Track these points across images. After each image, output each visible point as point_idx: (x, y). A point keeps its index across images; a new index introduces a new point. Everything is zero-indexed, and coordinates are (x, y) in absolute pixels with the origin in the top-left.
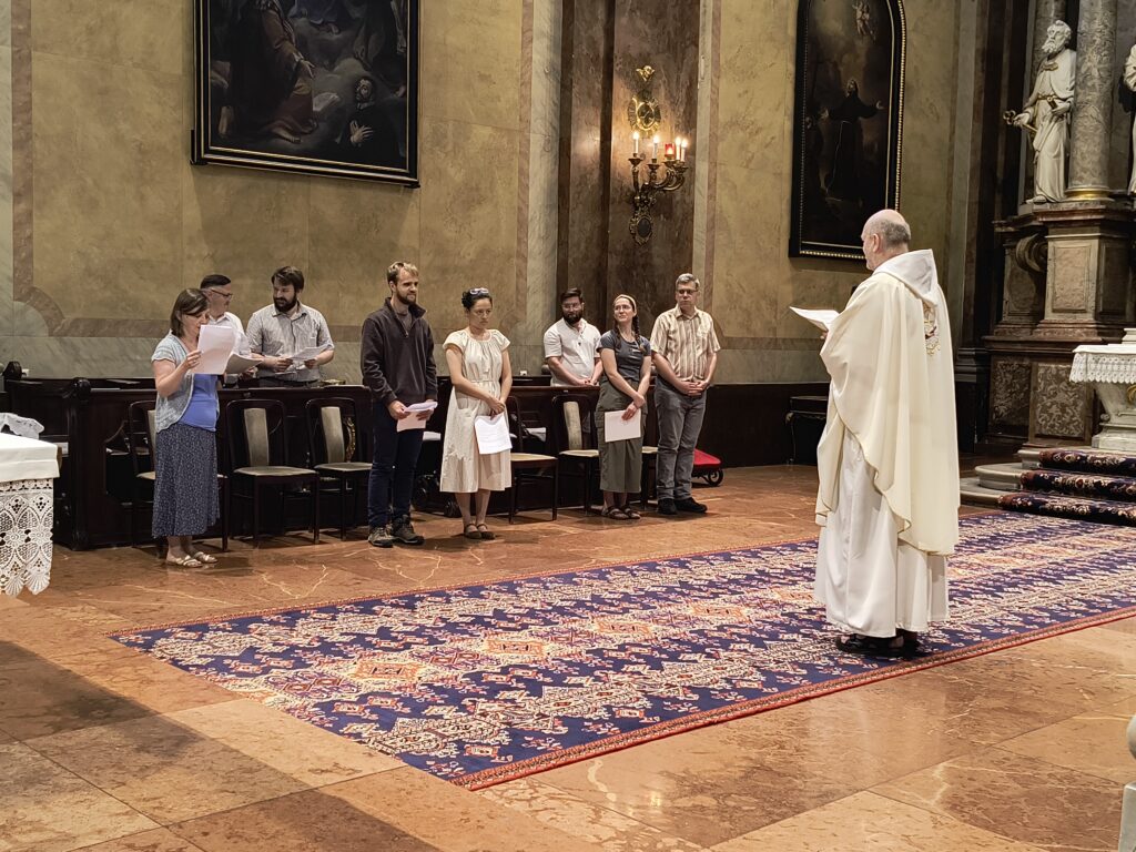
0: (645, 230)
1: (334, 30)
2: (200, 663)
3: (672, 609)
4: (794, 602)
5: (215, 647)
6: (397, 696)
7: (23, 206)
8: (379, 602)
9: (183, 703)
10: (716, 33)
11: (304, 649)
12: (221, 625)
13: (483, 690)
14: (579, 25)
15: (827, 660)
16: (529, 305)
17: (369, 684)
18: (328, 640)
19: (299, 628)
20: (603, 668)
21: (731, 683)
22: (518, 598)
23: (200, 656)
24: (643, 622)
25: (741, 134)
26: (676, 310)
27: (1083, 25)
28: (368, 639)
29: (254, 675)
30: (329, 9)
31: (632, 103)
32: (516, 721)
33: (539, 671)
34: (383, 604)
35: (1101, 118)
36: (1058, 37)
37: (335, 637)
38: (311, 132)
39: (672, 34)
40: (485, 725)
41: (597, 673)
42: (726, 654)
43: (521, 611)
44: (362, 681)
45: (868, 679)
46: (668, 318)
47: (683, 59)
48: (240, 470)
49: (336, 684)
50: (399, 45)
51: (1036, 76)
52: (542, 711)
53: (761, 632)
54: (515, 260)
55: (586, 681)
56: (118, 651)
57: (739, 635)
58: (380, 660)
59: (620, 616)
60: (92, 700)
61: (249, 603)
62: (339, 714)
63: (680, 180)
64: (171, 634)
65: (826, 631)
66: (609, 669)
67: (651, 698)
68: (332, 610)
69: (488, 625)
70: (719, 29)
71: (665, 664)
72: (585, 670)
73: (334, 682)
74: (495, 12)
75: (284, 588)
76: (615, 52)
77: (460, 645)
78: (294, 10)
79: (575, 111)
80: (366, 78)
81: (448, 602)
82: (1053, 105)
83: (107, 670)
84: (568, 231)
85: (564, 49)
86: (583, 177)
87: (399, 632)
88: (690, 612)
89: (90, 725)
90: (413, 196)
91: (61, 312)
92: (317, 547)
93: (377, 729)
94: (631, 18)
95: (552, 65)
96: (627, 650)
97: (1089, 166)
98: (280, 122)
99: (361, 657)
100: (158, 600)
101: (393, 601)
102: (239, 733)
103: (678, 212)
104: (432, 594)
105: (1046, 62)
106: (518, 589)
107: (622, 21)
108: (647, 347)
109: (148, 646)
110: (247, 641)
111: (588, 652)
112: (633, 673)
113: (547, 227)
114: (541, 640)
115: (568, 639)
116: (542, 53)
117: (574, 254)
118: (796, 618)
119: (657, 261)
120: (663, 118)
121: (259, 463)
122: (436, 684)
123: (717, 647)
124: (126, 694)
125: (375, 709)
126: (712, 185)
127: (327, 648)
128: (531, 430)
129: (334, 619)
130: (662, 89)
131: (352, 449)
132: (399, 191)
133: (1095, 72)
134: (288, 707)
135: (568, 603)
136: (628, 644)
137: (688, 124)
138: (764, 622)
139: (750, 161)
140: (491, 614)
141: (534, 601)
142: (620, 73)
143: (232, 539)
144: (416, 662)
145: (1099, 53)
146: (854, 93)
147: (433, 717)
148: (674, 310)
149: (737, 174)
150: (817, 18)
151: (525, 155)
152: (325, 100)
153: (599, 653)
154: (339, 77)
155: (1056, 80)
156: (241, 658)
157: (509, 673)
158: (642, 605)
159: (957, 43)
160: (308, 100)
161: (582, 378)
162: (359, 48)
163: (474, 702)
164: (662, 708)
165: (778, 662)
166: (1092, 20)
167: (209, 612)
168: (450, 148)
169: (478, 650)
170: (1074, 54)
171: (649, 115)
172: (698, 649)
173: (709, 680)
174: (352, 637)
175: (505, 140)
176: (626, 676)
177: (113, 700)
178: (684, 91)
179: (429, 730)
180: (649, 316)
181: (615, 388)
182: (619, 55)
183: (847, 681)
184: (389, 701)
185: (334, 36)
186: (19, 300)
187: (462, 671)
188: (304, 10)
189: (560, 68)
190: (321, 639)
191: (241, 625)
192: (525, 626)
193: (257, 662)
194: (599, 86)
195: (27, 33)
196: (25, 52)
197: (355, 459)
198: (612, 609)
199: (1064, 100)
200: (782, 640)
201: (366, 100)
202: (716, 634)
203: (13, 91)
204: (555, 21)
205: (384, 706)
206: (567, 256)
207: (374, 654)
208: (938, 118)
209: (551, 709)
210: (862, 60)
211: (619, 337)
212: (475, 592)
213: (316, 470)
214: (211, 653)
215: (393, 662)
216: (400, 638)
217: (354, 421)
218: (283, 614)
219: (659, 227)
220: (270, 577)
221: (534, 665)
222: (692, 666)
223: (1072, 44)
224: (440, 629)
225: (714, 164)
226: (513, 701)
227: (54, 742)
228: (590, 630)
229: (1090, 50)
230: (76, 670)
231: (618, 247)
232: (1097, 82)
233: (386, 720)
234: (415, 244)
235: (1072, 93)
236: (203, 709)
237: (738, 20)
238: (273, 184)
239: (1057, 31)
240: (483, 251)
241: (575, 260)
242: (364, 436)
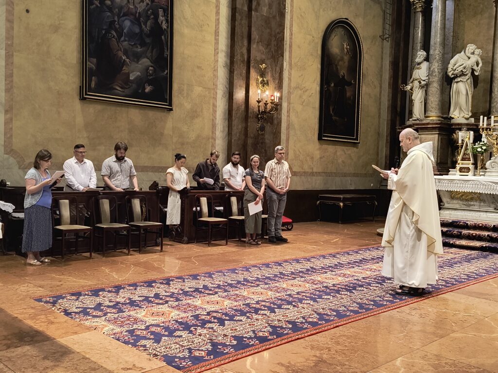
0: (262, 129)
1: (139, 47)
2: (76, 311)
3: (277, 285)
4: (327, 281)
5: (83, 303)
6: (163, 326)
7: (8, 116)
8: (154, 282)
9: (66, 333)
10: (290, 52)
11: (122, 304)
12: (87, 293)
13: (200, 323)
14: (237, 47)
15: (343, 308)
17: (150, 320)
18: (133, 299)
19: (120, 294)
20: (250, 312)
21: (305, 319)
22: (213, 280)
23: (77, 308)
24: (266, 291)
25: (300, 92)
26: (275, 160)
27: (431, 52)
28: (150, 299)
29: (100, 317)
30: (137, 38)
31: (257, 79)
32: (214, 338)
33: (223, 314)
34: (156, 283)
35: (439, 88)
36: (422, 56)
37: (136, 298)
38: (129, 88)
39: (274, 52)
40: (200, 340)
41: (248, 315)
42: (301, 305)
43: (214, 286)
44: (147, 319)
45: (362, 317)
46: (271, 163)
47: (278, 62)
48: (98, 225)
49: (136, 321)
50: (165, 53)
51: (413, 72)
52: (225, 333)
53: (315, 295)
55: (243, 318)
56: (40, 307)
57: (306, 296)
58: (155, 309)
59: (256, 288)
60: (25, 332)
61: (100, 282)
62: (137, 335)
63: (276, 109)
64: (65, 297)
65: (342, 294)
66: (253, 313)
67: (271, 327)
68: (135, 285)
69: (201, 292)
70: (292, 51)
71: (276, 310)
72: (243, 314)
73: (135, 319)
74: (203, 42)
75: (115, 275)
76: (251, 58)
77: (189, 301)
78: (122, 39)
79: (235, 81)
80: (151, 67)
81: (184, 281)
82: (420, 82)
83: (33, 317)
84: (232, 128)
85: (231, 57)
86: (238, 108)
87: (163, 296)
88: (285, 286)
89: (22, 345)
90: (170, 114)
91: (24, 159)
92: (129, 256)
93: (153, 343)
94: (257, 45)
95: (226, 63)
96: (260, 304)
97: (434, 106)
98: (116, 83)
99: (147, 307)
100: (60, 281)
101: (161, 281)
102: (90, 349)
103: (275, 122)
104: (177, 278)
105: (417, 66)
106: (213, 276)
107: (254, 46)
108: (263, 175)
109: (54, 303)
110: (98, 300)
111: (243, 305)
112: (263, 315)
113: (224, 127)
114: (223, 299)
115: (235, 299)
116: (222, 58)
117: (234, 138)
118: (329, 288)
119: (267, 141)
120: (270, 85)
121: (106, 222)
122: (179, 320)
123: (297, 302)
124: (41, 329)
125: (152, 333)
126: (288, 112)
127: (132, 303)
128: (218, 208)
129: (136, 289)
130: (269, 73)
131: (144, 216)
132: (164, 112)
133: (436, 70)
134: (114, 332)
135: (234, 282)
136: (260, 301)
137: (280, 87)
138: (315, 290)
139: (303, 103)
140: (202, 287)
141: (220, 281)
142: (253, 67)
143: (94, 253)
144: (171, 310)
145: (438, 63)
146: (343, 77)
147: (178, 336)
148: (273, 160)
149: (299, 108)
150: (330, 47)
151: (215, 98)
152: (135, 75)
153: (248, 305)
154: (140, 66)
155: (421, 73)
156: (95, 309)
157: (210, 315)
158: (265, 283)
159: (382, 59)
160: (128, 75)
161: (238, 187)
162: (149, 55)
163: (196, 329)
164: (276, 331)
165: (323, 309)
166: (435, 50)
167: (83, 287)
168: (185, 95)
169: (197, 304)
170: (428, 63)
171: (264, 84)
172: (289, 303)
173: (295, 318)
174: (143, 298)
175: (207, 93)
176: (260, 316)
177: (34, 332)
178: (278, 75)
179: (176, 343)
180: (264, 163)
181: (250, 191)
182: (252, 60)
183: (353, 318)
184: (159, 329)
185: (139, 50)
186: (6, 154)
187: (190, 314)
188: (127, 39)
189: (229, 64)
190: (130, 299)
191: (96, 293)
192: (216, 293)
193: (102, 310)
194: (244, 72)
195: (12, 45)
196: (11, 53)
197: (146, 220)
198: (252, 285)
199: (424, 81)
200: (324, 299)
201: (152, 76)
202: (296, 296)
203: (5, 68)
204: (227, 46)
205: (156, 331)
206: (231, 139)
207: (153, 306)
208: (375, 86)
209: (229, 332)
210: (346, 64)
211: (253, 171)
212: (195, 277)
213: (129, 225)
214: (81, 306)
215: (160, 310)
216: (163, 298)
217: (145, 204)
218: (114, 287)
219: (268, 128)
220: (109, 270)
221: (221, 311)
222: (288, 311)
223: (427, 59)
224: (180, 294)
225: (289, 103)
226: (212, 328)
227: (6, 354)
228: (244, 294)
229: (434, 61)
230: (20, 317)
231: (252, 135)
232: (437, 74)
233: (157, 338)
234: (171, 133)
235: (427, 78)
236: (75, 337)
237: (299, 47)
238: (113, 108)
239: (421, 54)
240: (198, 136)
241: (235, 140)
242: (149, 210)
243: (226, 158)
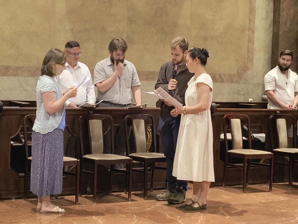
16: (255, 59)
48: (87, 156)
54: (247, 32)
84: (279, 15)
113: (267, 12)
117: (283, 29)
121: (97, 152)
128: (255, 135)
131: (150, 145)
143: (81, 196)
161: (287, 104)
197: (152, 150)
206: (278, 30)
213: (129, 157)
217: (152, 128)
234: (188, 23)
241: (283, 32)
242: (158, 136)
243: (270, 59)
